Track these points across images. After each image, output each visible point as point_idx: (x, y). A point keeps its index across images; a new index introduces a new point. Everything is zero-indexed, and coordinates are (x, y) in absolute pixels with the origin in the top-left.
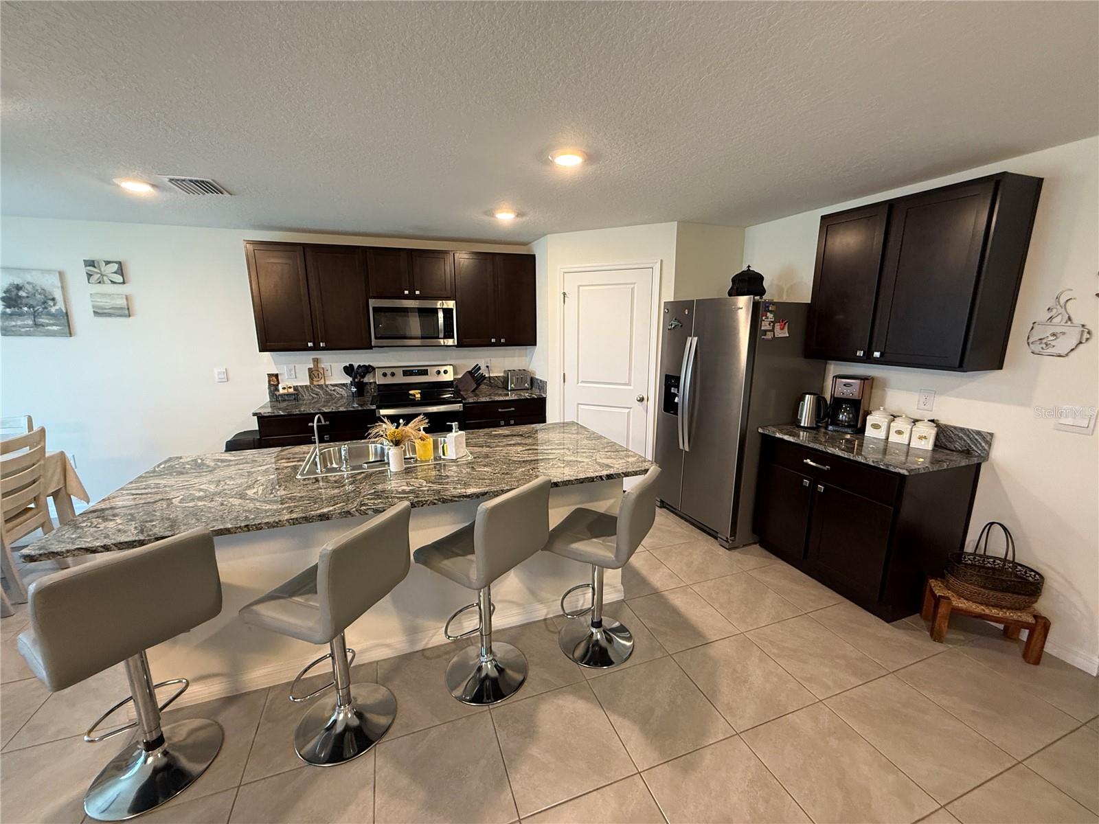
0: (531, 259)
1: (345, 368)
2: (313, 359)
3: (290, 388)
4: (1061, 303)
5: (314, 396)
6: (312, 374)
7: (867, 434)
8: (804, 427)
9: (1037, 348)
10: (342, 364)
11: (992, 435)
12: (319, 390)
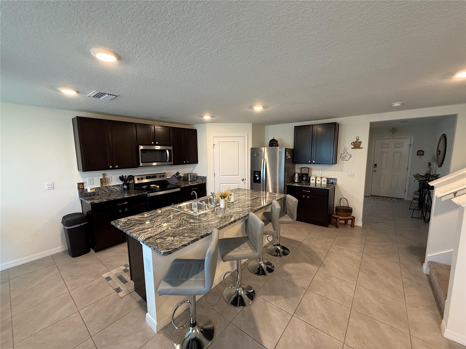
0: (195, 131)
1: (120, 177)
2: (103, 174)
3: (93, 189)
4: (345, 150)
5: (104, 192)
6: (102, 181)
7: (311, 182)
8: (296, 182)
9: (343, 159)
10: (118, 175)
11: (336, 179)
12: (106, 189)
